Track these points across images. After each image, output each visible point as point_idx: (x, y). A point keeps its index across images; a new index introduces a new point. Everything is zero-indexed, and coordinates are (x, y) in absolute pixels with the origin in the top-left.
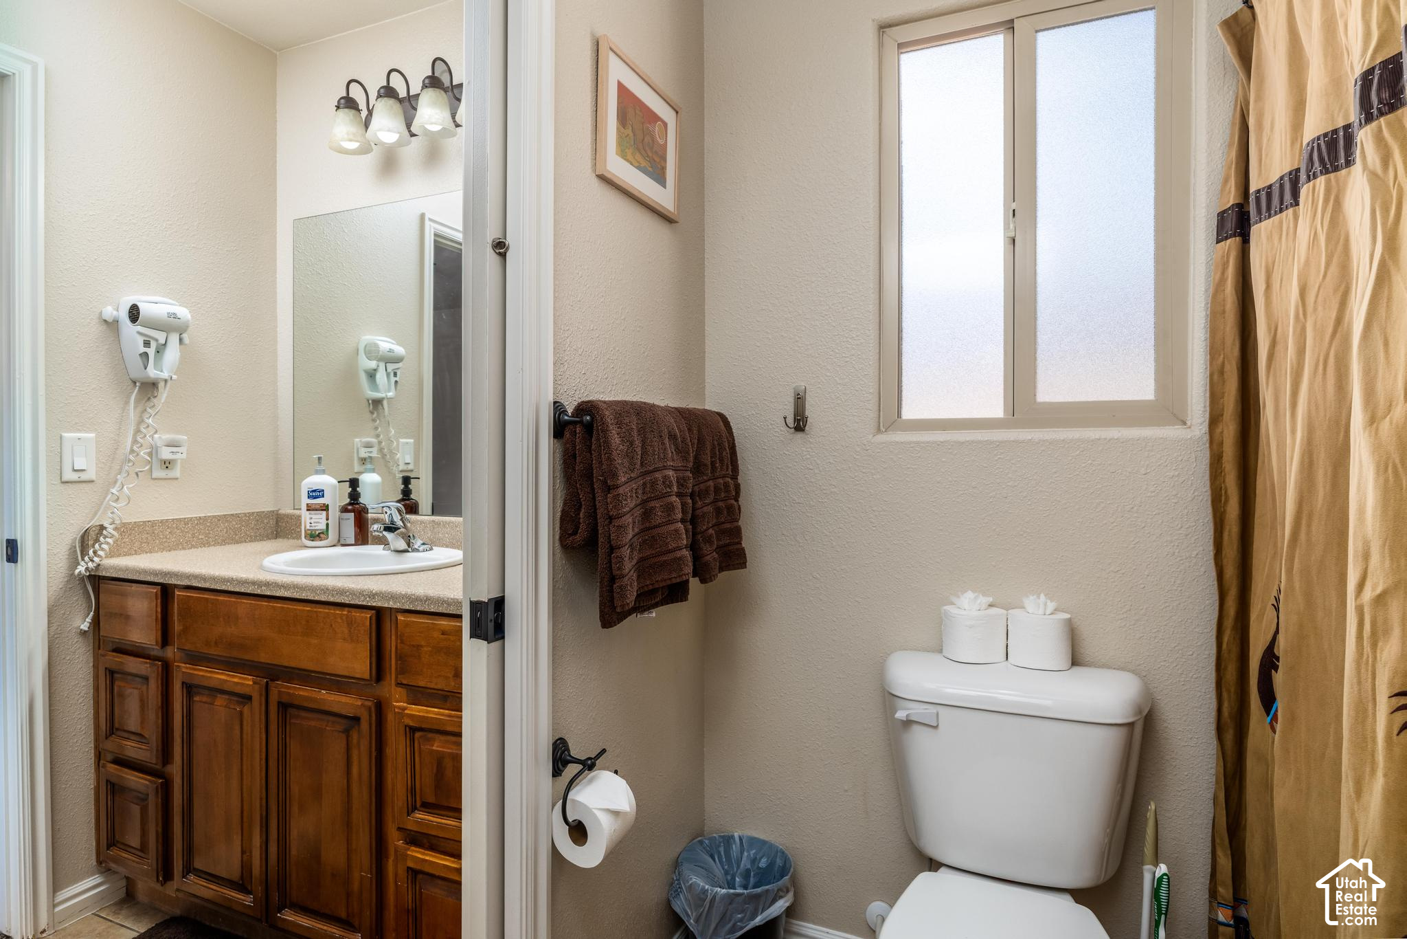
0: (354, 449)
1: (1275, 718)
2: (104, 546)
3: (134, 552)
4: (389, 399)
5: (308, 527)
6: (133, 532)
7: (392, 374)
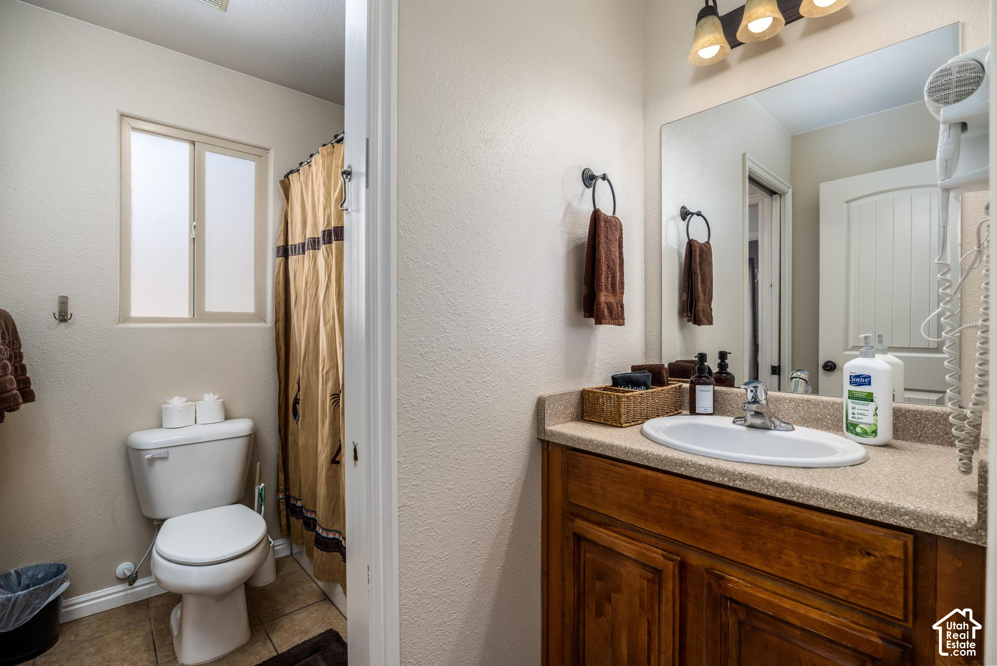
1: (298, 420)
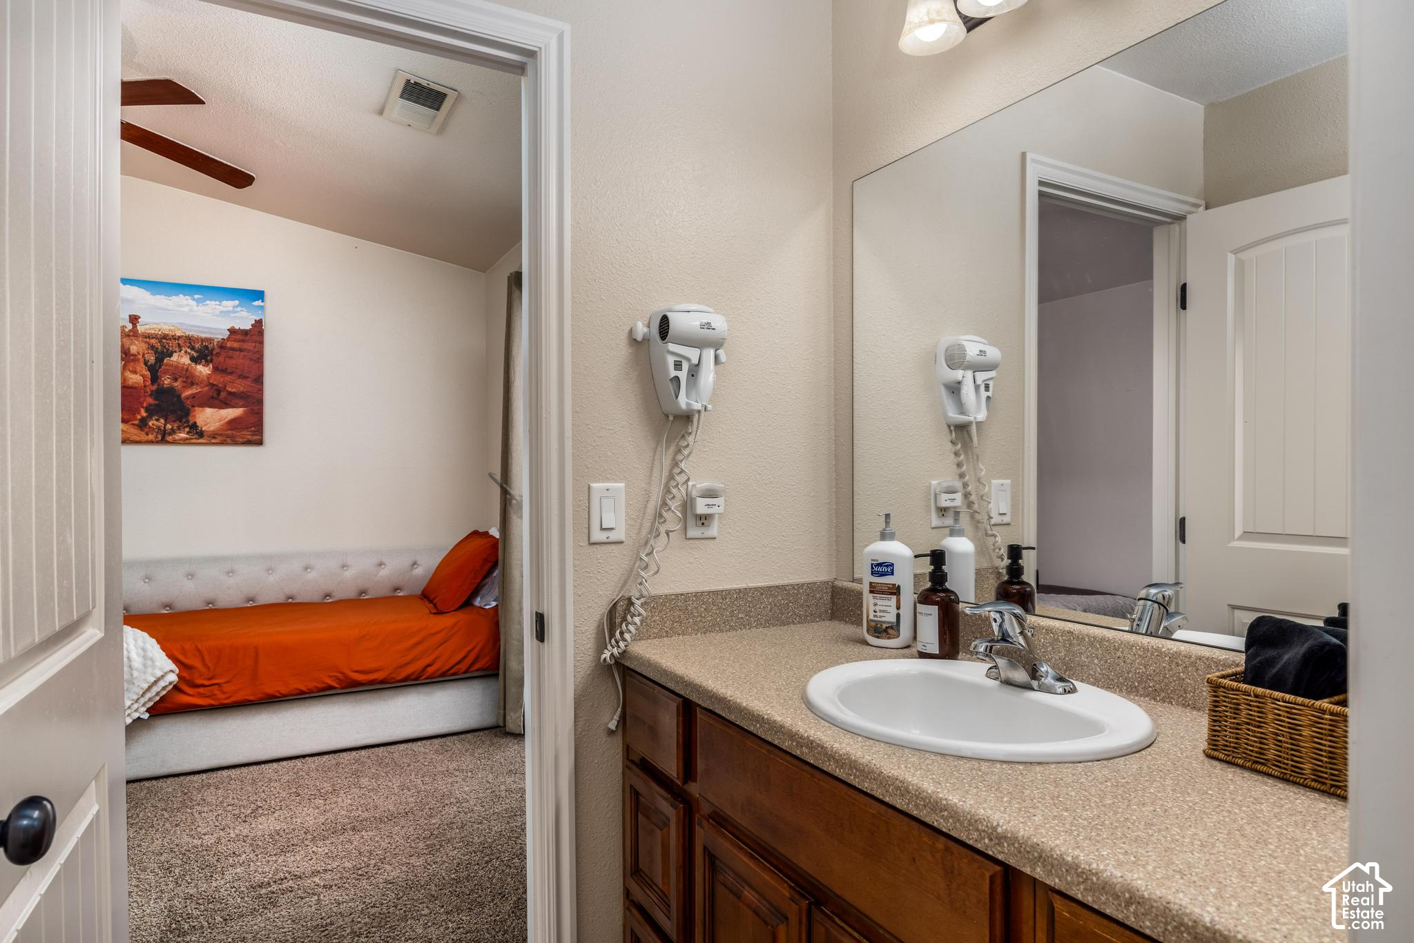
0: (930, 495)
2: (631, 628)
3: (665, 634)
4: (978, 424)
5: (871, 617)
6: (664, 608)
7: (982, 388)
